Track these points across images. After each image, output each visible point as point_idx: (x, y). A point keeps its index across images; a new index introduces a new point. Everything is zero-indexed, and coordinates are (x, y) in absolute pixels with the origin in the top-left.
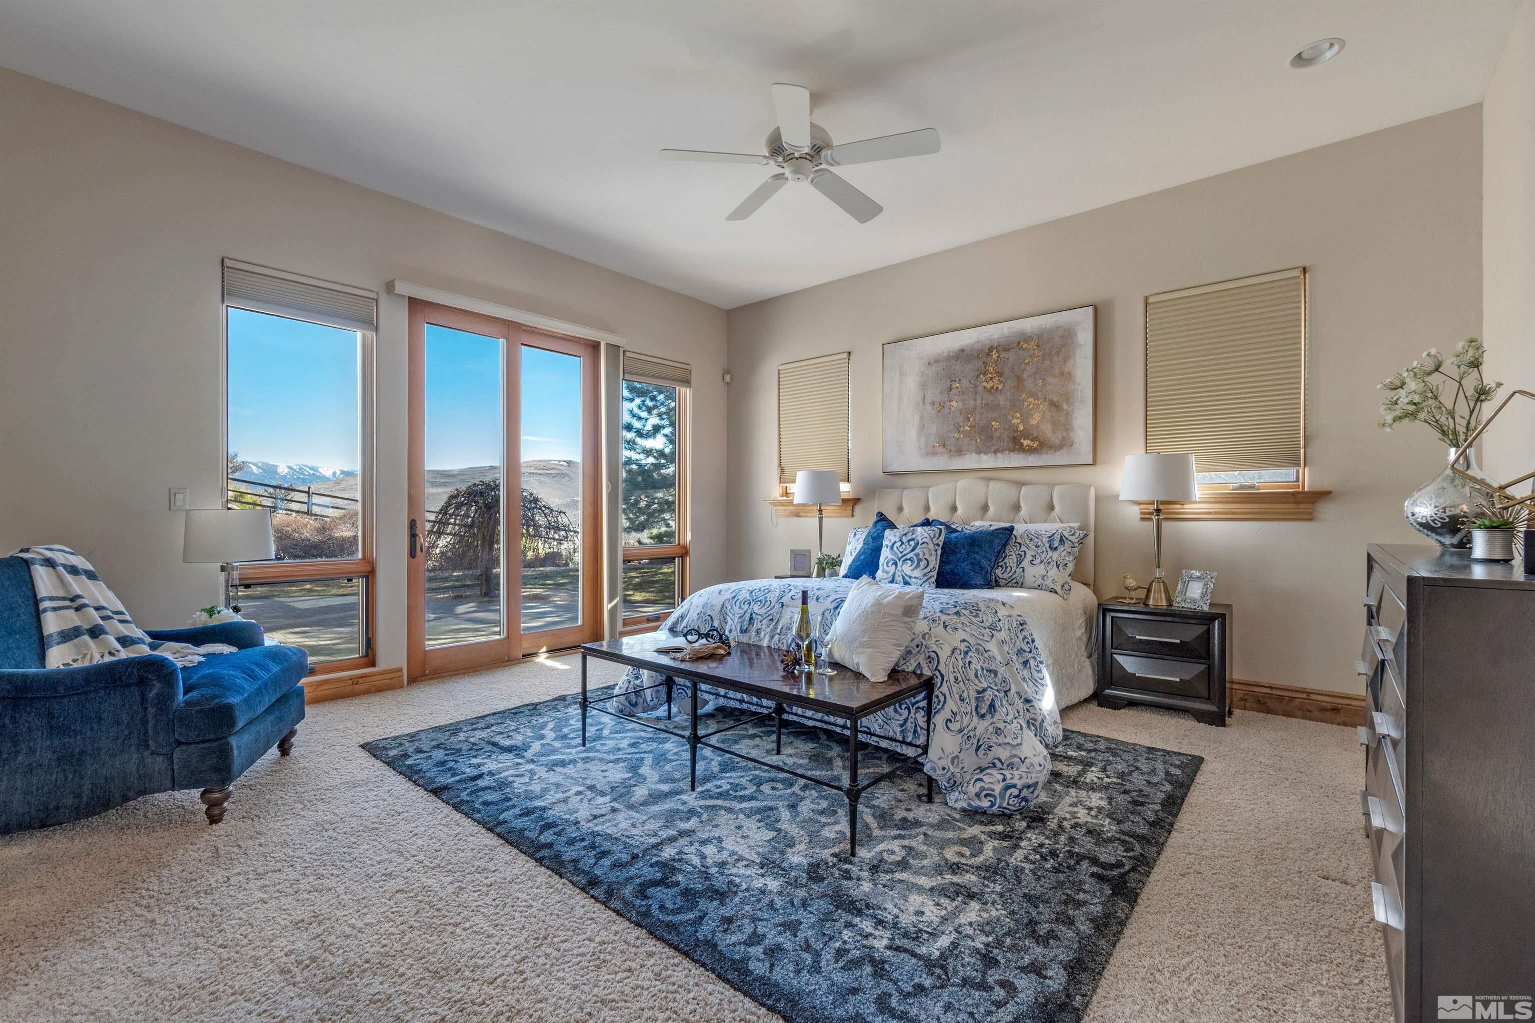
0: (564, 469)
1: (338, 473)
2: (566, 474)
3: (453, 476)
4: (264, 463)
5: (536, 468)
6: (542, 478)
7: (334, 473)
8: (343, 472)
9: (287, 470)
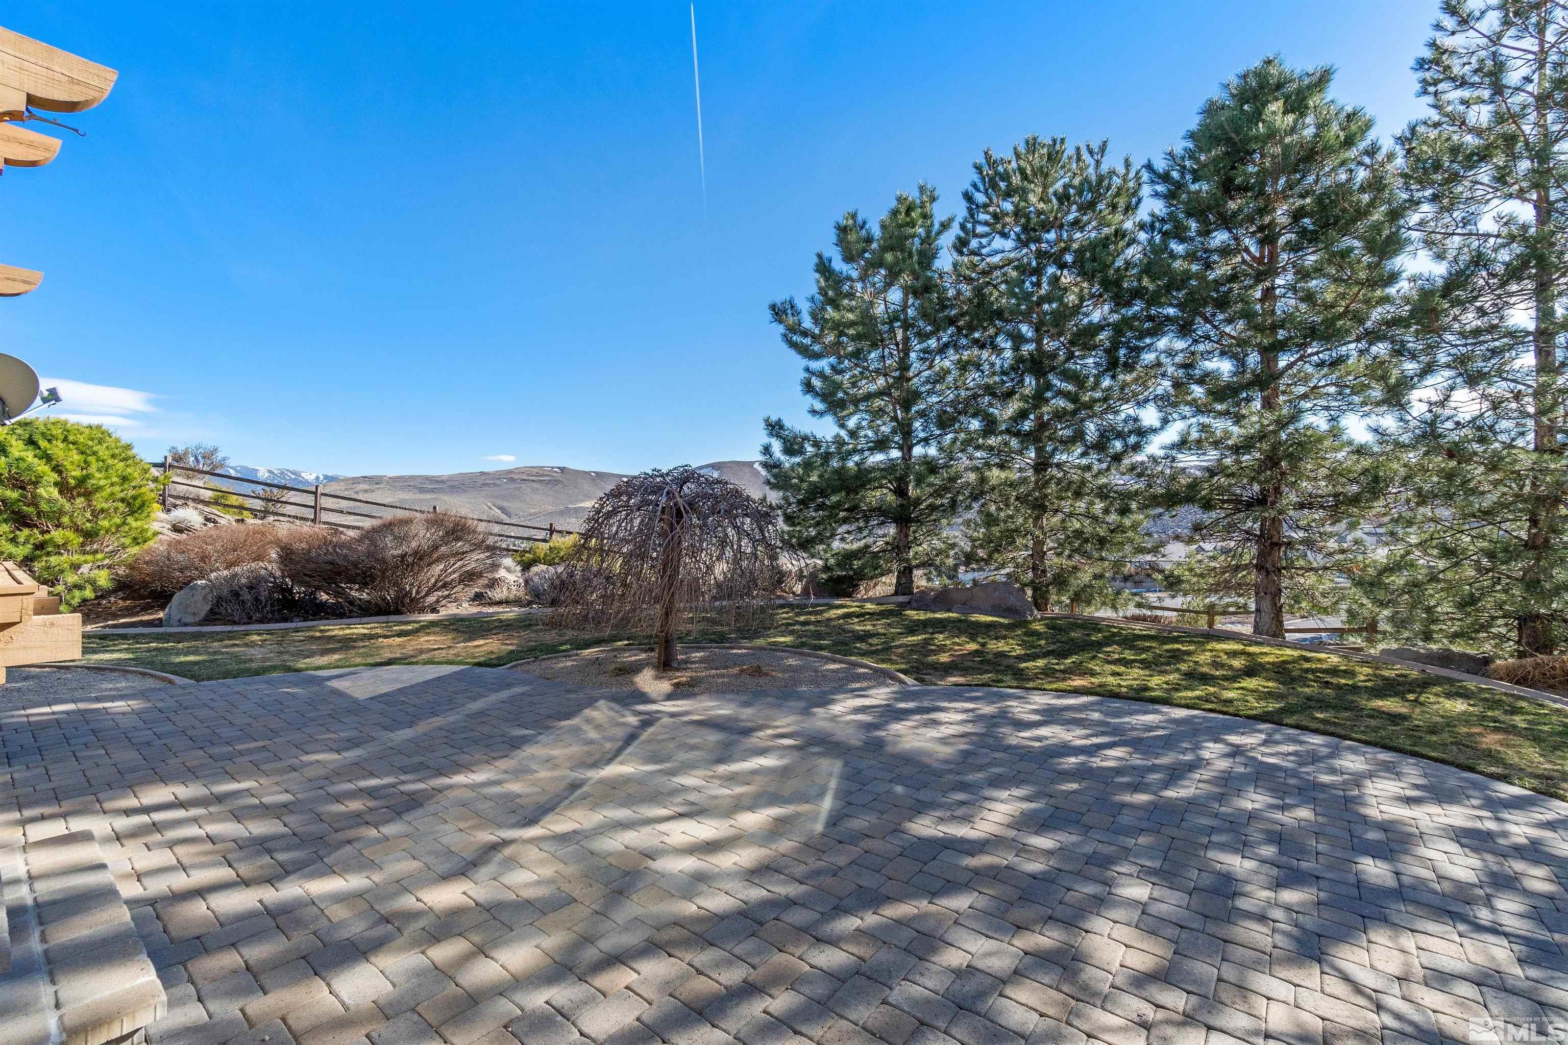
0: (558, 476)
1: (321, 477)
2: (559, 481)
3: (443, 482)
4: (242, 467)
5: (529, 475)
6: (535, 485)
7: (317, 478)
8: (326, 477)
9: (267, 474)
